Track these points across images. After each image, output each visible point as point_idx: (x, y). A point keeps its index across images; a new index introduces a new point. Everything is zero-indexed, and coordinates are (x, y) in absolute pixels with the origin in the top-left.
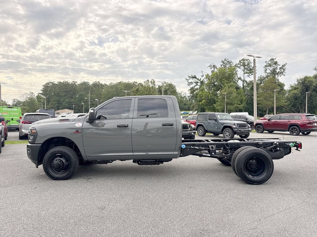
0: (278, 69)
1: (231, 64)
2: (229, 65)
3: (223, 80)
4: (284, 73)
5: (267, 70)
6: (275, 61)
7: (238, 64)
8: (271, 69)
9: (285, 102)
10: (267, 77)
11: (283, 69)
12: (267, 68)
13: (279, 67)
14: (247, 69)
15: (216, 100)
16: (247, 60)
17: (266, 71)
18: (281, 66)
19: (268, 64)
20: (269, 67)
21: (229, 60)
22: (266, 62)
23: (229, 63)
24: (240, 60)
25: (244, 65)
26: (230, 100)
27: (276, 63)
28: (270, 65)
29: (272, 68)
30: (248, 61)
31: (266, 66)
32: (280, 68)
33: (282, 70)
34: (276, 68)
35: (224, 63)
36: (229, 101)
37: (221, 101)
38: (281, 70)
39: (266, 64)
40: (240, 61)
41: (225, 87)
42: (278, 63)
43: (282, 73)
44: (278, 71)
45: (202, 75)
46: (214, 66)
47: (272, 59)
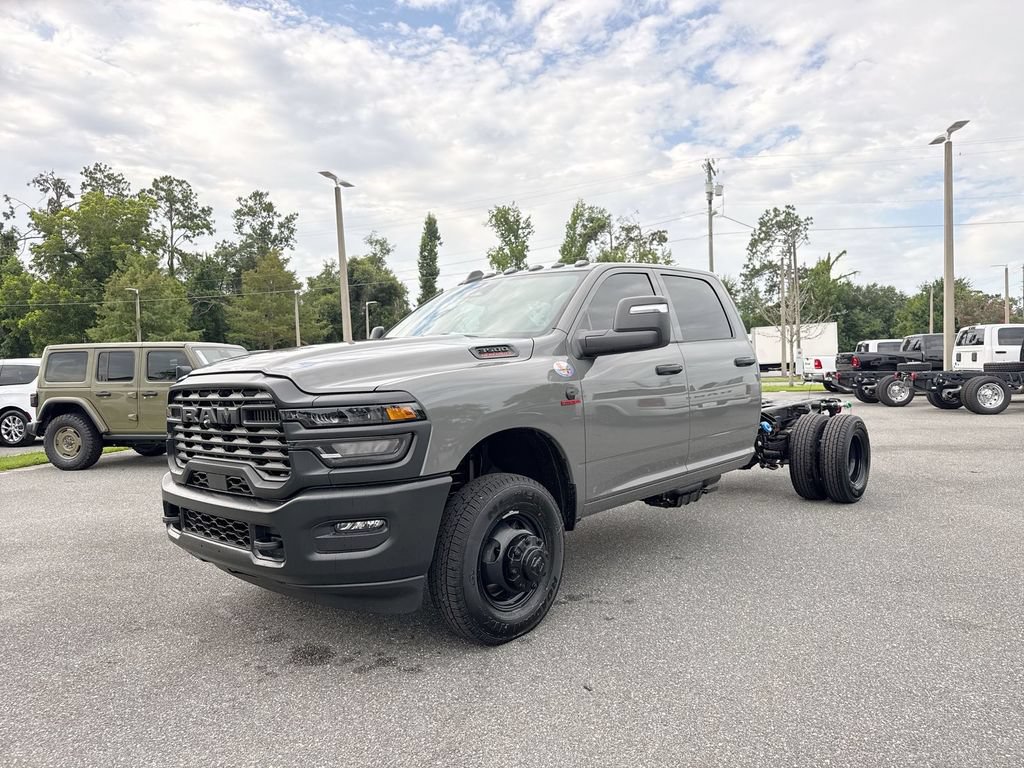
0: (276, 224)
1: (121, 186)
2: (112, 190)
3: (114, 240)
4: (291, 242)
5: (242, 224)
6: (267, 200)
7: (150, 191)
8: (254, 223)
9: (322, 328)
10: (245, 246)
11: (289, 228)
12: (242, 218)
13: (277, 221)
14: (179, 213)
15: (98, 313)
16: (181, 183)
17: (240, 227)
18: (282, 219)
19: (246, 206)
20: (249, 218)
21: (111, 172)
22: (240, 199)
23: (116, 181)
24: (156, 180)
25: (171, 199)
26: (154, 314)
27: (269, 208)
28: (252, 212)
29: (257, 223)
30: (185, 186)
31: (239, 212)
32: (281, 225)
33: (286, 232)
34: (270, 223)
35: (95, 179)
36: (154, 318)
37: (121, 317)
38: (282, 232)
39: (239, 207)
40: (155, 183)
41: (130, 268)
42: (275, 210)
43: (287, 241)
44: (274, 231)
45: (8, 211)
46: (59, 185)
47: (257, 195)
